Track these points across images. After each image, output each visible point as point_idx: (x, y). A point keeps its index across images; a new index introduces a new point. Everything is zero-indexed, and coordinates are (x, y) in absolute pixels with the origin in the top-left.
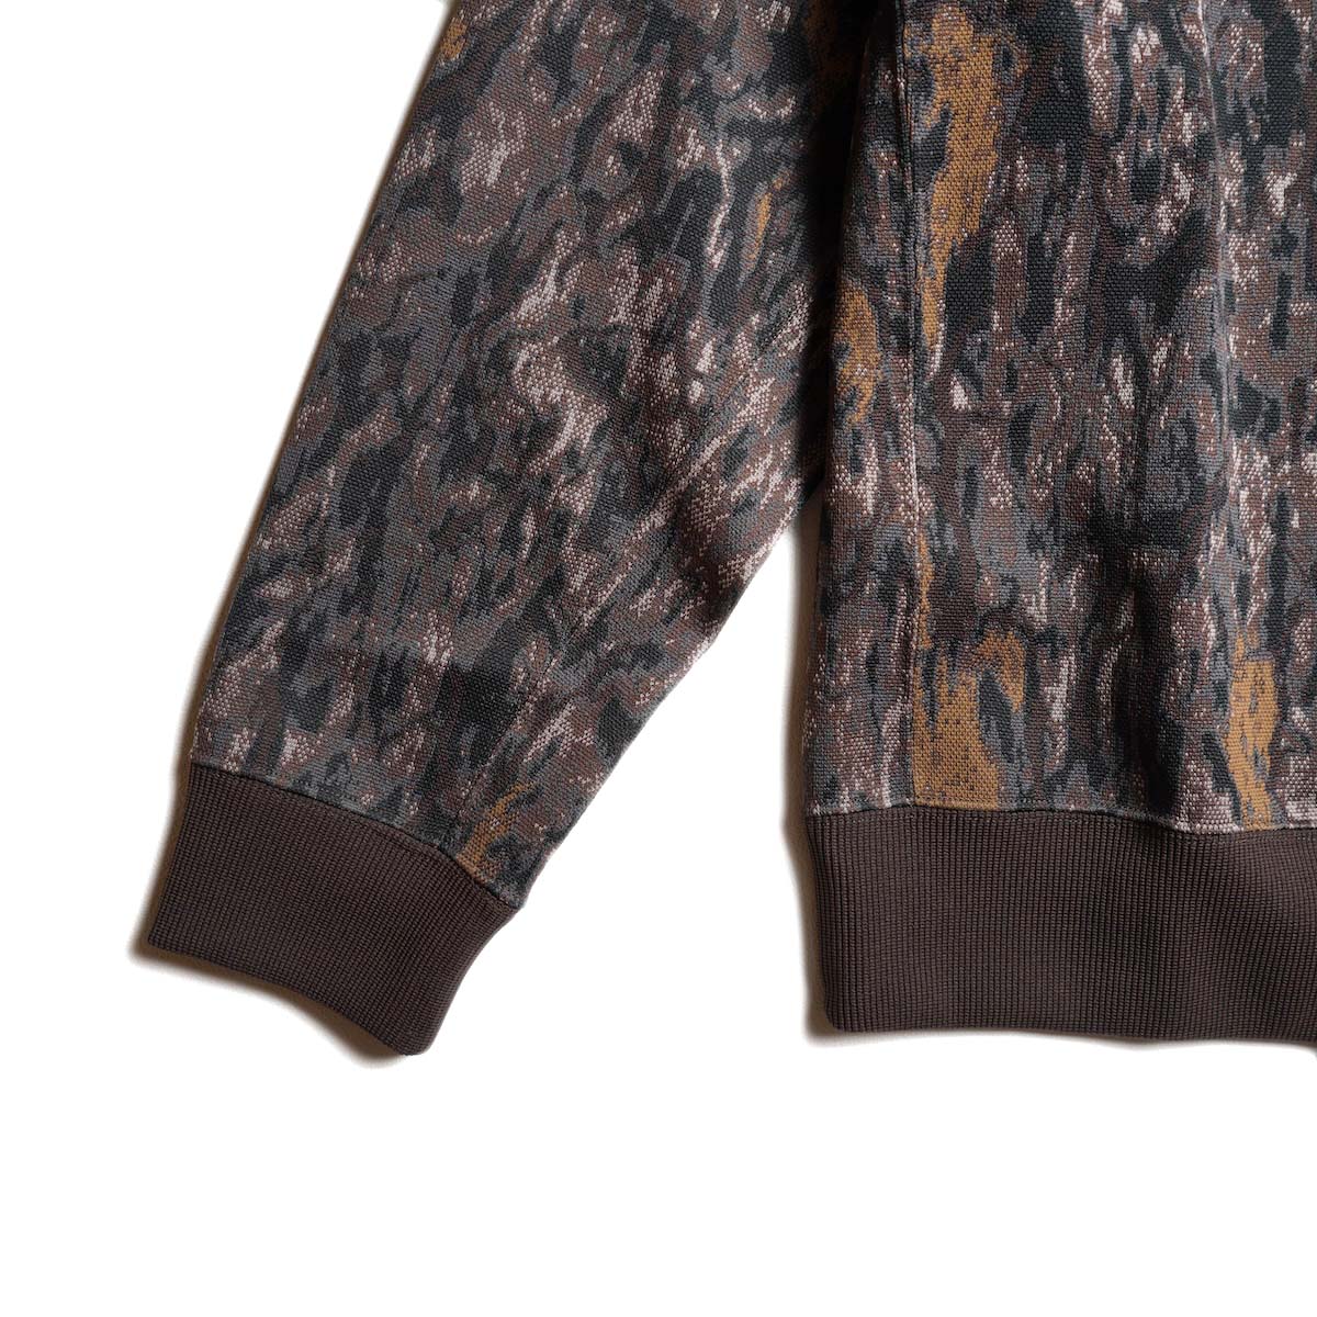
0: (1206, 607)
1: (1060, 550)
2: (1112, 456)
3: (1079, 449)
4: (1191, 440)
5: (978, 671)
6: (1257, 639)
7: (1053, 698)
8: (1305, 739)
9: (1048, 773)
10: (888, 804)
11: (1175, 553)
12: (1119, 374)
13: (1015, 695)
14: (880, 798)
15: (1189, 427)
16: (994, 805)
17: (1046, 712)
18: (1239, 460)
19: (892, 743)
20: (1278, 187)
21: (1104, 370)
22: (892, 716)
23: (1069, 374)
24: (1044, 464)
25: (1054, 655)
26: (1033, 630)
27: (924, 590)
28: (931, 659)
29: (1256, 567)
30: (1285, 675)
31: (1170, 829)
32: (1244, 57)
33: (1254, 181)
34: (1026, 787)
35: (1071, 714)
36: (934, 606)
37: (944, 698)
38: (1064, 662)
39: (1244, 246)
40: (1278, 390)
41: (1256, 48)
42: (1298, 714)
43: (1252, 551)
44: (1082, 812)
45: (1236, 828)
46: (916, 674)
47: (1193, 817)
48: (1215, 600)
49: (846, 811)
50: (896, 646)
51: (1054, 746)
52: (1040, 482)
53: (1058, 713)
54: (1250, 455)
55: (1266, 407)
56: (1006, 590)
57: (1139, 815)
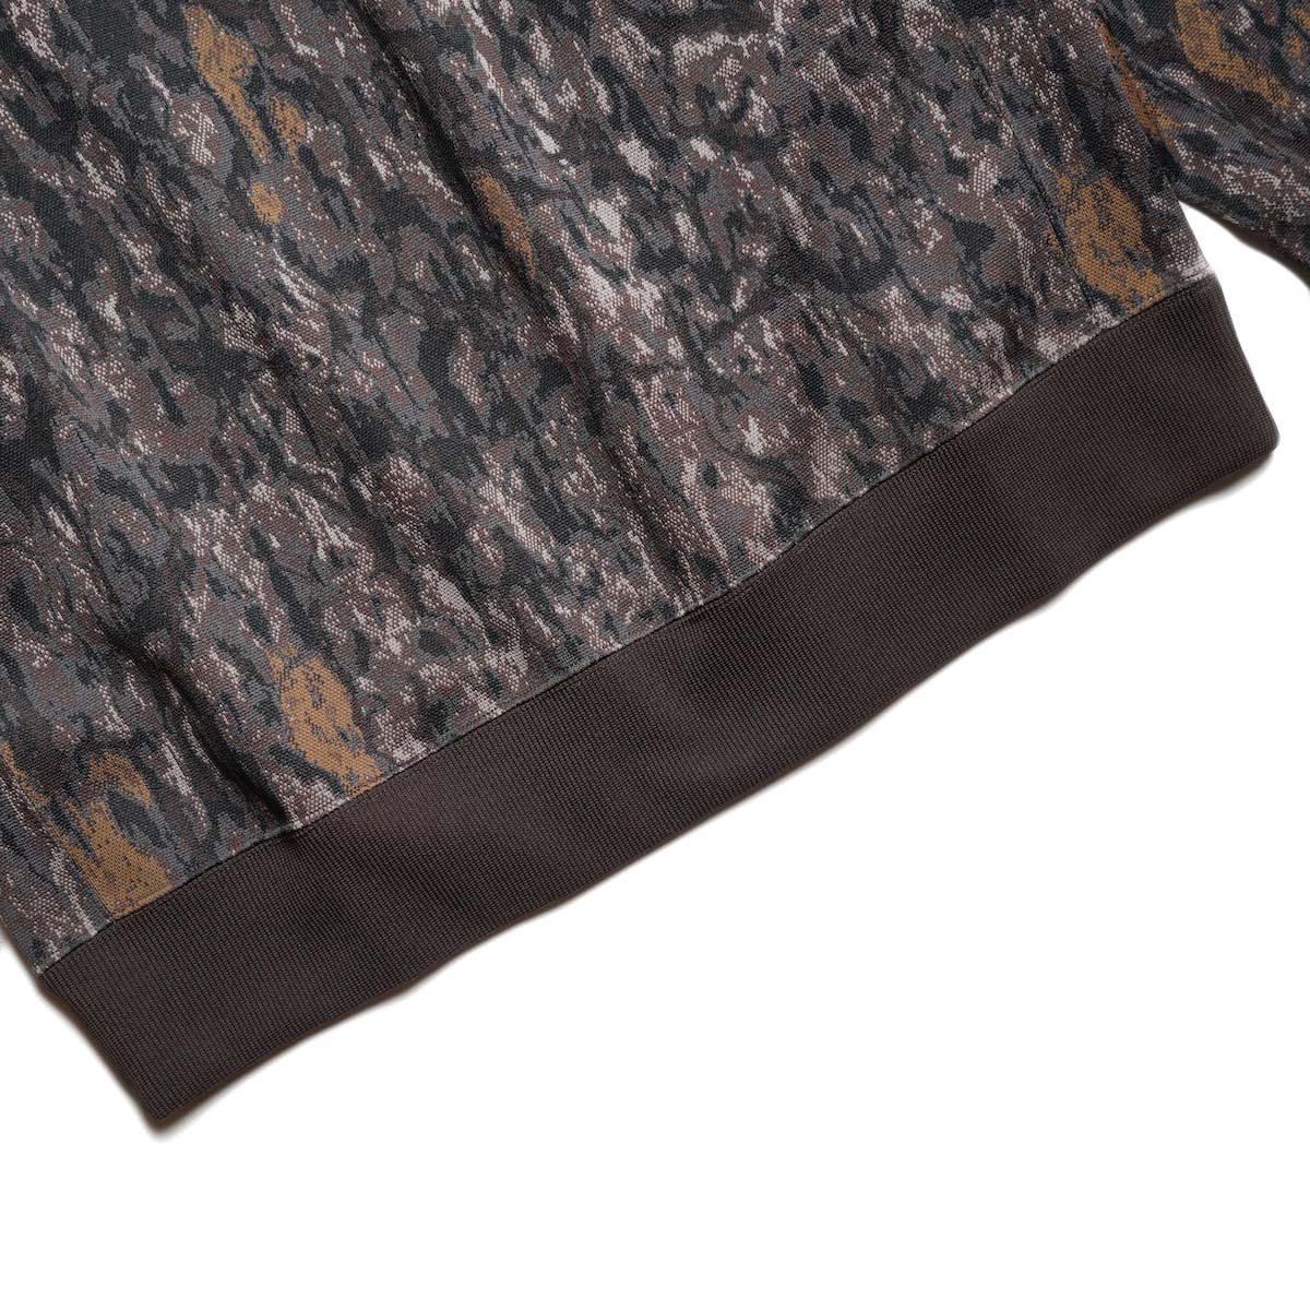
0: (214, 656)
1: (108, 671)
2: (89, 585)
3: (67, 591)
4: (126, 543)
5: (101, 795)
6: (293, 646)
7: (174, 779)
8: (377, 697)
9: (201, 837)
10: (93, 933)
11: (164, 631)
12: (58, 523)
13: (142, 794)
14: (85, 931)
15: (117, 534)
16: (169, 888)
17: (176, 793)
18: (198, 526)
19: (70, 885)
20: (109, 310)
21: (48, 525)
22: (57, 865)
23: (28, 541)
24: (55, 615)
25: (154, 749)
26: (124, 742)
27: (11, 765)
28: (55, 809)
29: (261, 596)
30: (336, 659)
31: (293, 832)
32: (25, 231)
33: (88, 317)
34: (187, 858)
35: (194, 784)
36: (28, 770)
37: (87, 830)
38: (165, 749)
39: (109, 368)
40: (202, 456)
41: (31, 219)
42: (363, 682)
43: (249, 585)
44: (242, 852)
45: (341, 802)
46: (50, 827)
47: (301, 814)
48: (222, 646)
49: (57, 958)
50: (20, 815)
51: (195, 814)
52: (62, 630)
53: (185, 788)
54: (208, 516)
55: (199, 473)
56: (79, 727)
57: (277, 831)
